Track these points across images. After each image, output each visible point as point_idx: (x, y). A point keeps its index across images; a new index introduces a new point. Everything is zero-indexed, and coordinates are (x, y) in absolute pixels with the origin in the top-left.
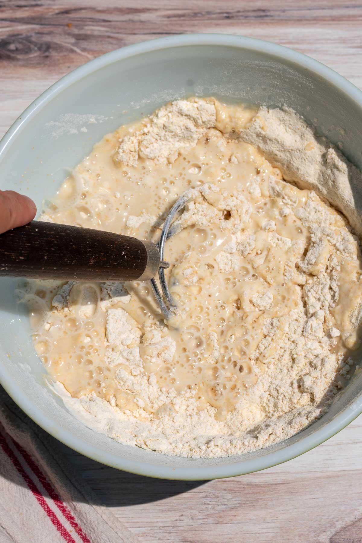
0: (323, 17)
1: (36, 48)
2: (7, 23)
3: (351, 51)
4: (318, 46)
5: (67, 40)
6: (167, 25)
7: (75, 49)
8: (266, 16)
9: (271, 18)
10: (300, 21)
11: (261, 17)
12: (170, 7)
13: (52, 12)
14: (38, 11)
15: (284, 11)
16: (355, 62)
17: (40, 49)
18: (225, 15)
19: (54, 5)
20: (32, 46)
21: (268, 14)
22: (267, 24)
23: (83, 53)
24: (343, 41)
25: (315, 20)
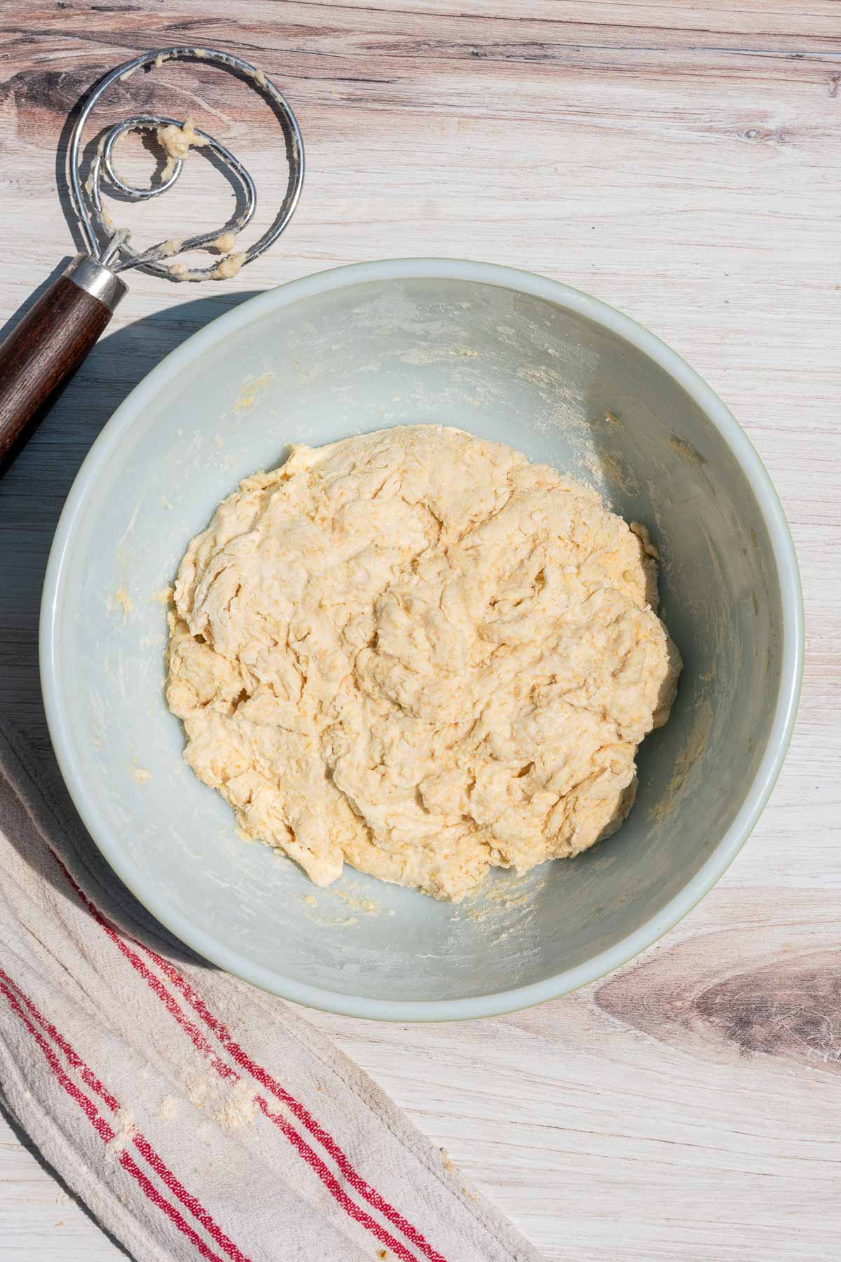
0: (645, 65)
1: (128, 96)
2: (76, 41)
3: (694, 136)
4: (634, 122)
5: (185, 83)
6: (364, 63)
7: (199, 100)
8: (546, 56)
9: (554, 61)
10: (605, 70)
11: (535, 57)
12: (373, 28)
13: (157, 23)
14: (133, 21)
15: (577, 48)
16: (698, 159)
17: (135, 96)
18: (471, 49)
19: (161, 10)
20: (121, 91)
21: (549, 52)
22: (546, 72)
23: (213, 111)
24: (679, 115)
25: (633, 71)
